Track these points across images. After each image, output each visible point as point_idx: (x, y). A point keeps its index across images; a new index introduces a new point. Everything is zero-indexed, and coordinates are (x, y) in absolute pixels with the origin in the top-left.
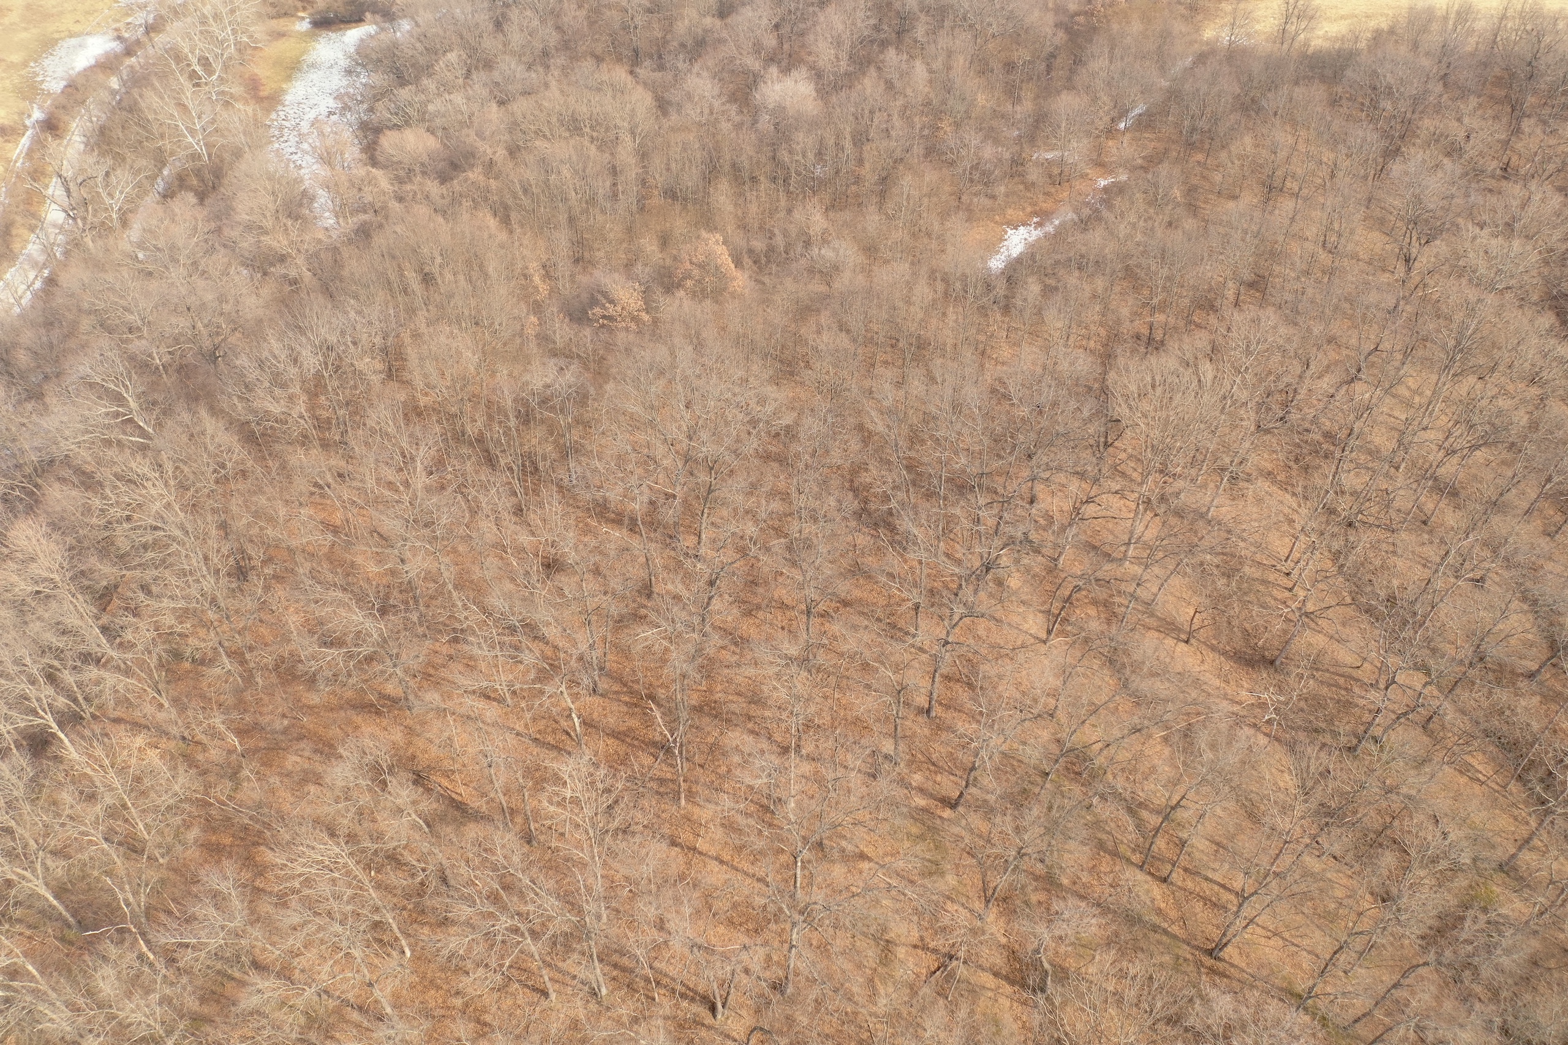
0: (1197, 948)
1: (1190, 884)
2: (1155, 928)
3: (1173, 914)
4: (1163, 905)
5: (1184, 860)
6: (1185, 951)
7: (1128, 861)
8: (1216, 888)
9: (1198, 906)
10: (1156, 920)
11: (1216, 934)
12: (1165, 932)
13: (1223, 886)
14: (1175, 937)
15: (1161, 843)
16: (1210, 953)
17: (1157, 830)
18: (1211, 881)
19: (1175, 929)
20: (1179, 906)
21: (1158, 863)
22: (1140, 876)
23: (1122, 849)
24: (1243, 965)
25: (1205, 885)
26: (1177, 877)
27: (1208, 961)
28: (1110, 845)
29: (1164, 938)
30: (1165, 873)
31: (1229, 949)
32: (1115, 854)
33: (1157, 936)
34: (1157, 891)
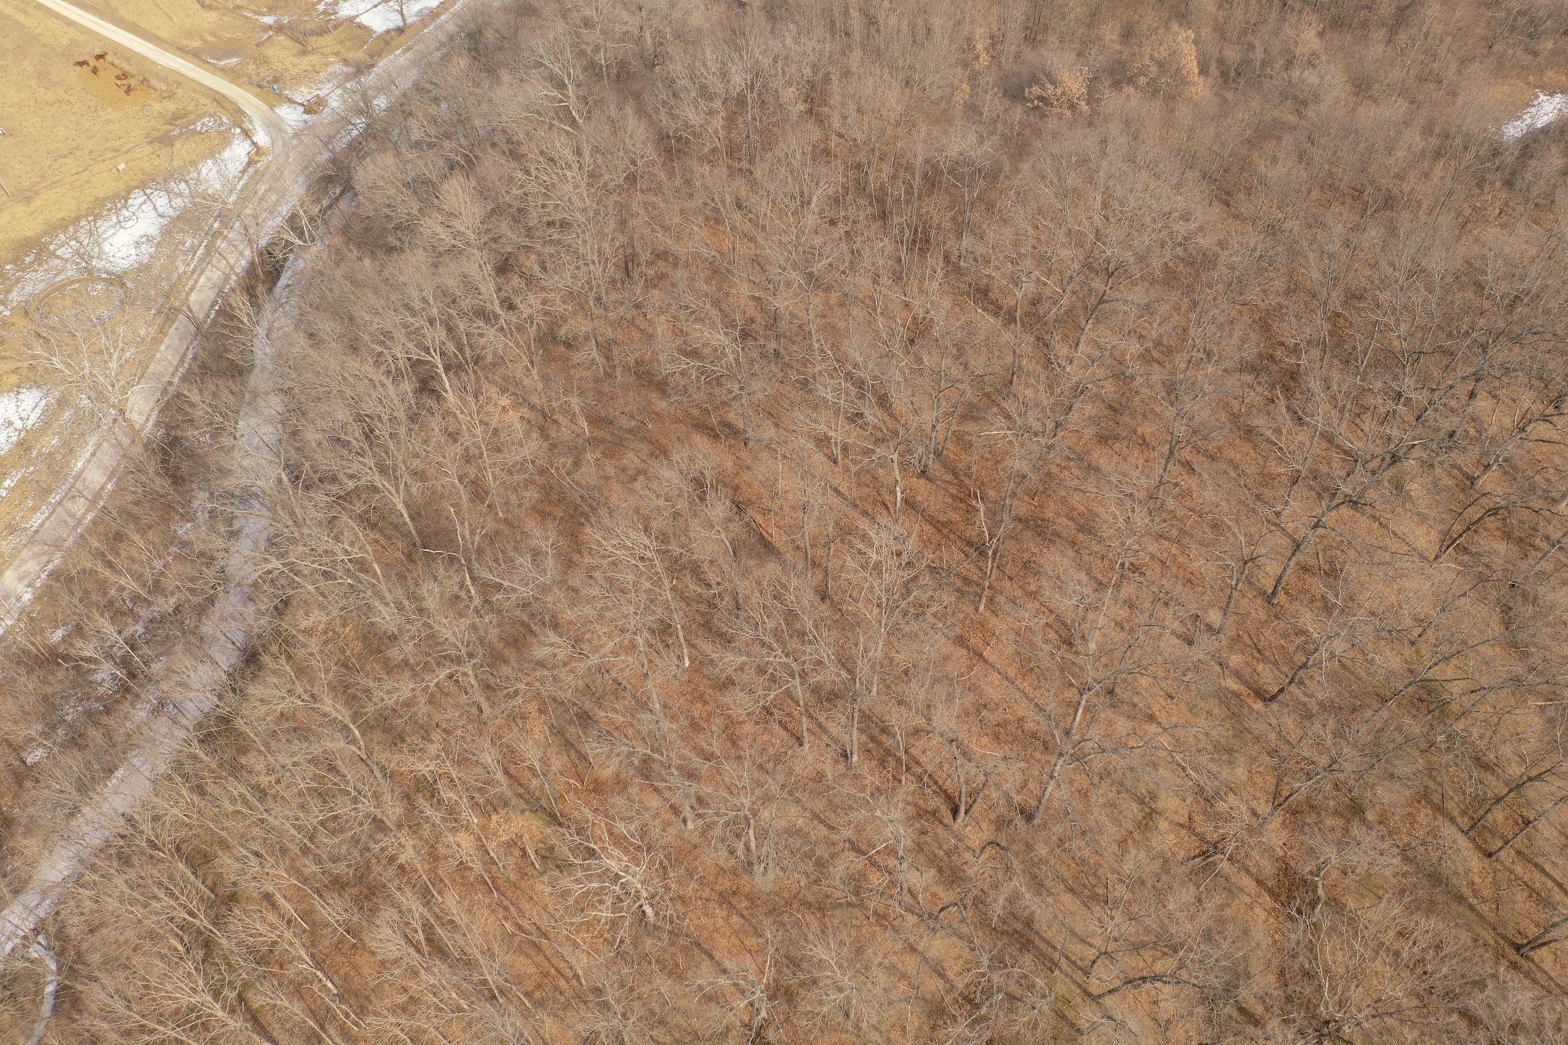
28: (1436, 798)
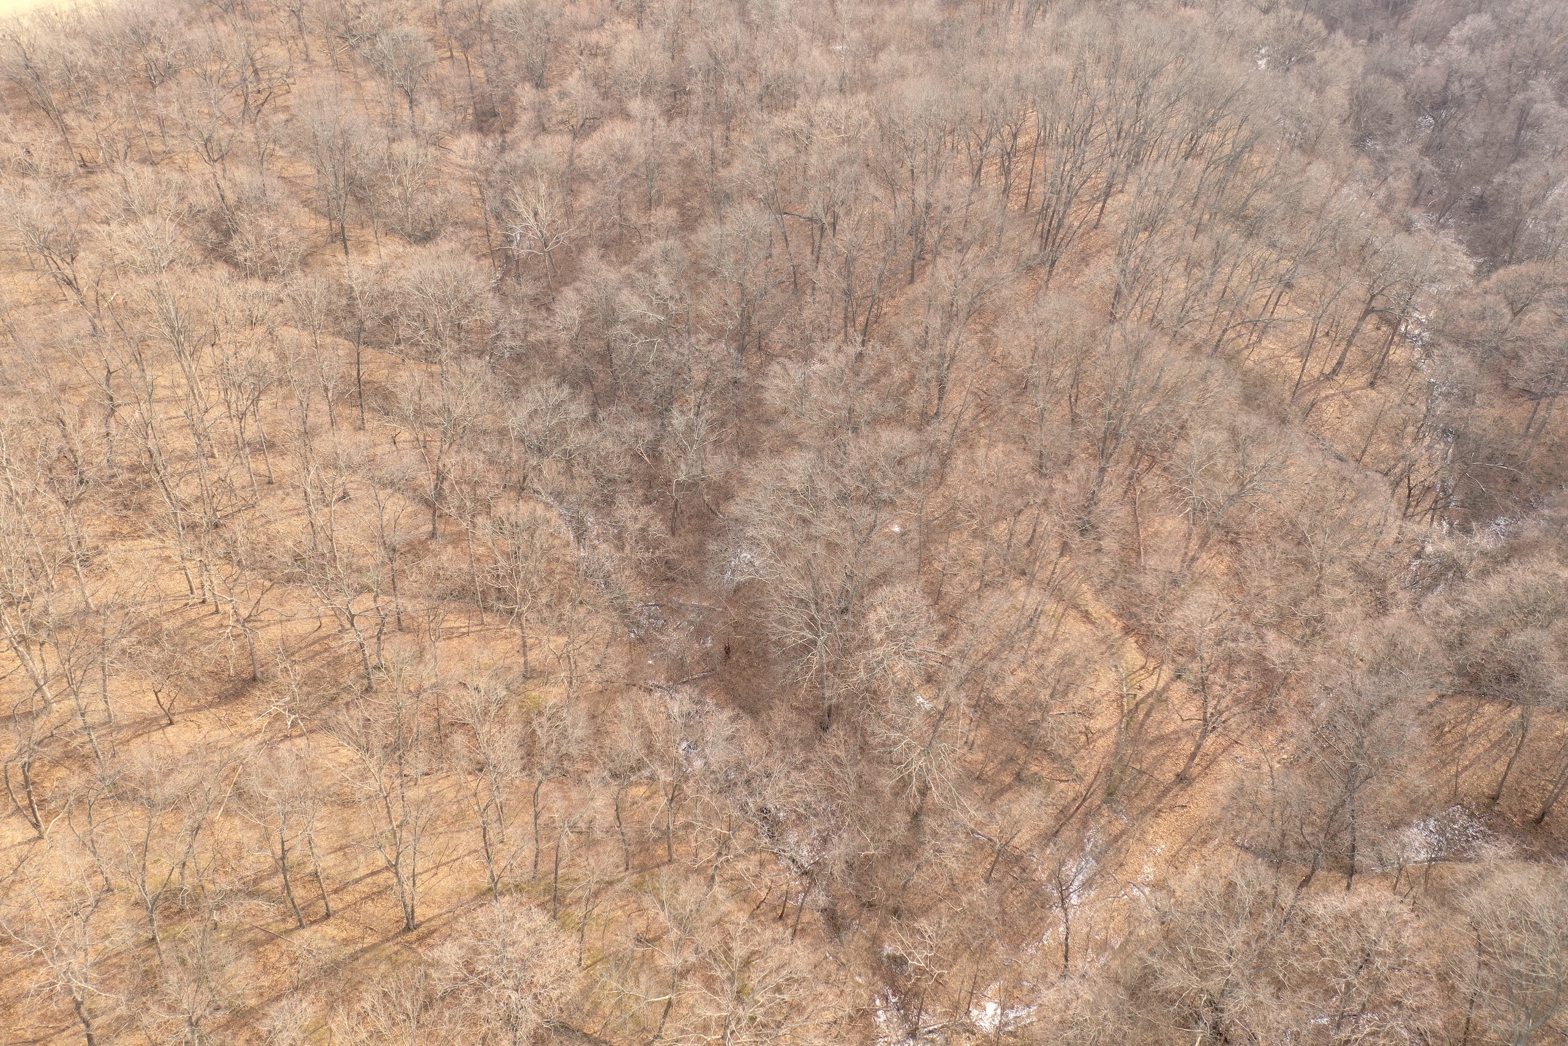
0: (396, 936)
1: (349, 898)
2: (354, 957)
3: (357, 932)
4: (344, 935)
5: (328, 886)
6: (391, 948)
7: (288, 932)
8: (369, 880)
9: (369, 907)
10: (350, 950)
11: (399, 912)
12: (364, 951)
13: (373, 874)
14: (373, 946)
15: (299, 893)
16: (408, 929)
17: (287, 886)
18: (361, 879)
19: (369, 941)
20: (355, 922)
21: (311, 910)
22: (306, 933)
23: (273, 929)
24: (437, 911)
25: (360, 887)
26: (334, 904)
27: (412, 936)
29: (368, 956)
30: (323, 911)
31: (418, 911)
32: (272, 938)
33: (361, 960)
34: (329, 929)
